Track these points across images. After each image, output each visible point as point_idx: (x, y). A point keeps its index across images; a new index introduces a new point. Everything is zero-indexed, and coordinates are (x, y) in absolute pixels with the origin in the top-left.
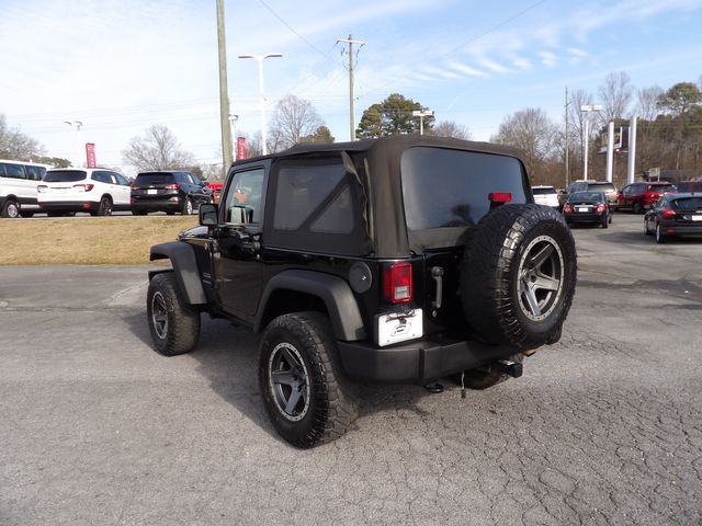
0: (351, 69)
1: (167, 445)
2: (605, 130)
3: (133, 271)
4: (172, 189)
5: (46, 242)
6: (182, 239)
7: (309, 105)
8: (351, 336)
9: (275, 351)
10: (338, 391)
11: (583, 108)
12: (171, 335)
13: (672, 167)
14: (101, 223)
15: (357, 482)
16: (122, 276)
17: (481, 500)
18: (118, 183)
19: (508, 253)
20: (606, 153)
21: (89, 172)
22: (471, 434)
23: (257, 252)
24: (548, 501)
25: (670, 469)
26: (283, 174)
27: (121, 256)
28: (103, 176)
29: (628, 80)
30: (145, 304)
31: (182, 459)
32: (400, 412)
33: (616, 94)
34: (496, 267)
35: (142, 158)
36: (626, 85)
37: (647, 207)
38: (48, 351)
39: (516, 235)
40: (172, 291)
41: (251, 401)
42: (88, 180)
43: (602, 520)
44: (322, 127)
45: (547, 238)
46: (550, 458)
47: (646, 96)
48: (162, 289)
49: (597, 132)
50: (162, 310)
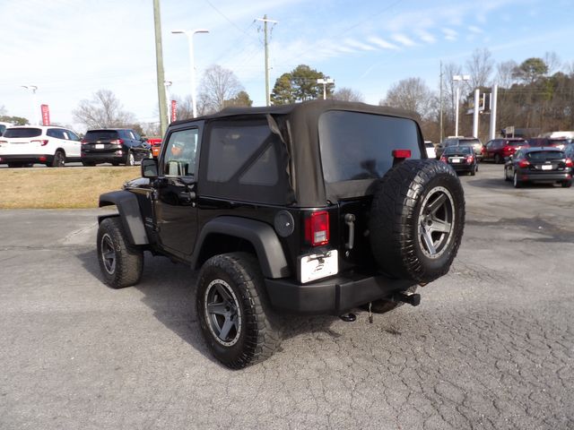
0: (266, 44)
1: (117, 369)
2: (472, 96)
3: (84, 214)
4: (117, 144)
5: (7, 190)
6: (127, 188)
7: (231, 73)
8: (276, 274)
9: (210, 286)
10: (266, 321)
11: (455, 78)
12: (119, 272)
13: (524, 126)
14: (56, 173)
15: (282, 398)
16: (75, 219)
17: (387, 410)
18: (70, 139)
19: (410, 203)
20: (472, 115)
21: (45, 130)
22: (376, 352)
23: (192, 200)
24: (444, 409)
25: (540, 378)
26: (215, 133)
27: (73, 201)
28: (56, 133)
29: (490, 55)
30: (96, 243)
31: (130, 382)
32: (316, 334)
33: (480, 67)
34: (400, 214)
35: (90, 117)
36: (488, 59)
37: (506, 158)
38: (9, 285)
39: (417, 186)
40: (119, 234)
41: (189, 327)
42: (44, 136)
43: (489, 425)
44: (242, 92)
45: (442, 189)
46: (442, 372)
47: (503, 68)
48: (111, 232)
49: (465, 98)
50: (110, 249)
